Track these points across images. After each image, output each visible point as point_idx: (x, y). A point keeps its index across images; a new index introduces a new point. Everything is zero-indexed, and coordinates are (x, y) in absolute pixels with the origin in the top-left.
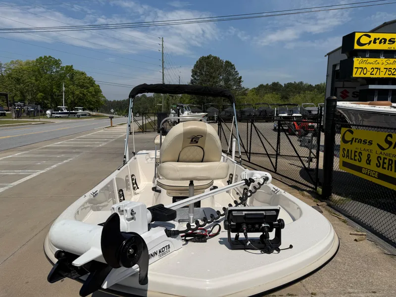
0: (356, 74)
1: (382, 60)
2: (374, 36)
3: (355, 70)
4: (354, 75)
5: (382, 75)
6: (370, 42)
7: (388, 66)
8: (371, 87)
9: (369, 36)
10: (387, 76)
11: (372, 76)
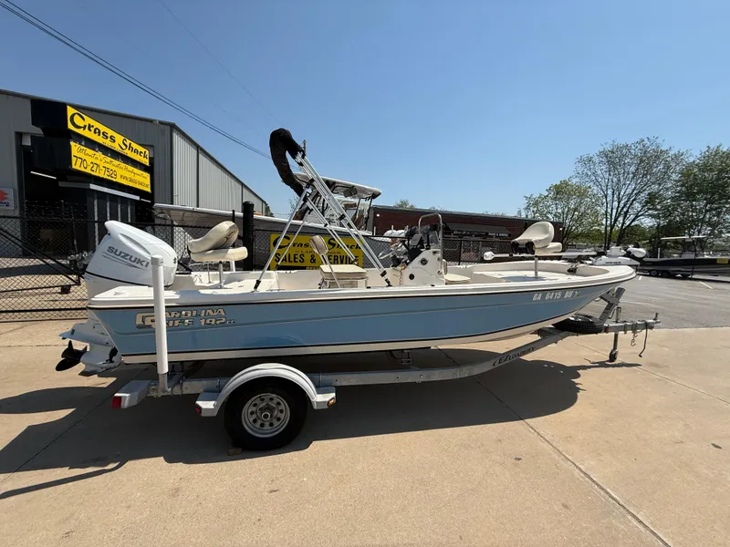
0: (76, 165)
1: (99, 155)
2: (88, 121)
3: (74, 159)
4: (74, 167)
5: (101, 175)
6: (85, 126)
7: (107, 166)
8: (93, 187)
9: (84, 119)
10: (106, 177)
11: (93, 173)
